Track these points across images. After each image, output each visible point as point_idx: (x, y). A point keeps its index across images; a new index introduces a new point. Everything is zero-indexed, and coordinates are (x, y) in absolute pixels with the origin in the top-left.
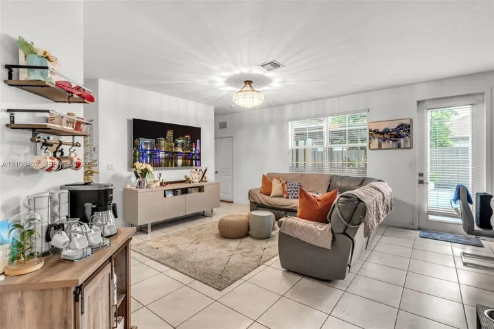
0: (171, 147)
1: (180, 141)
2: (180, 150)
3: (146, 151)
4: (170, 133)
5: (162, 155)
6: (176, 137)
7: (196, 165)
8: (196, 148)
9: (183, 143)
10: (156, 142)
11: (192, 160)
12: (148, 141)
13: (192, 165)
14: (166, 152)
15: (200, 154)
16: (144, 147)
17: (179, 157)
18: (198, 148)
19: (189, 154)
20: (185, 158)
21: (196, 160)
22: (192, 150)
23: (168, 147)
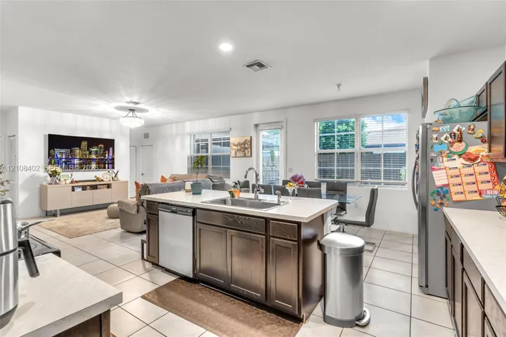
0: (86, 155)
1: (94, 150)
2: (94, 157)
3: (61, 159)
4: (84, 144)
5: (76, 161)
6: (90, 146)
7: (108, 168)
8: (109, 154)
9: (96, 152)
10: (71, 151)
11: (105, 164)
12: (63, 151)
13: (105, 168)
14: (80, 159)
15: (113, 159)
16: (59, 156)
17: (93, 163)
18: (111, 154)
19: (103, 159)
20: (98, 163)
21: (108, 164)
22: (105, 156)
23: (83, 155)
